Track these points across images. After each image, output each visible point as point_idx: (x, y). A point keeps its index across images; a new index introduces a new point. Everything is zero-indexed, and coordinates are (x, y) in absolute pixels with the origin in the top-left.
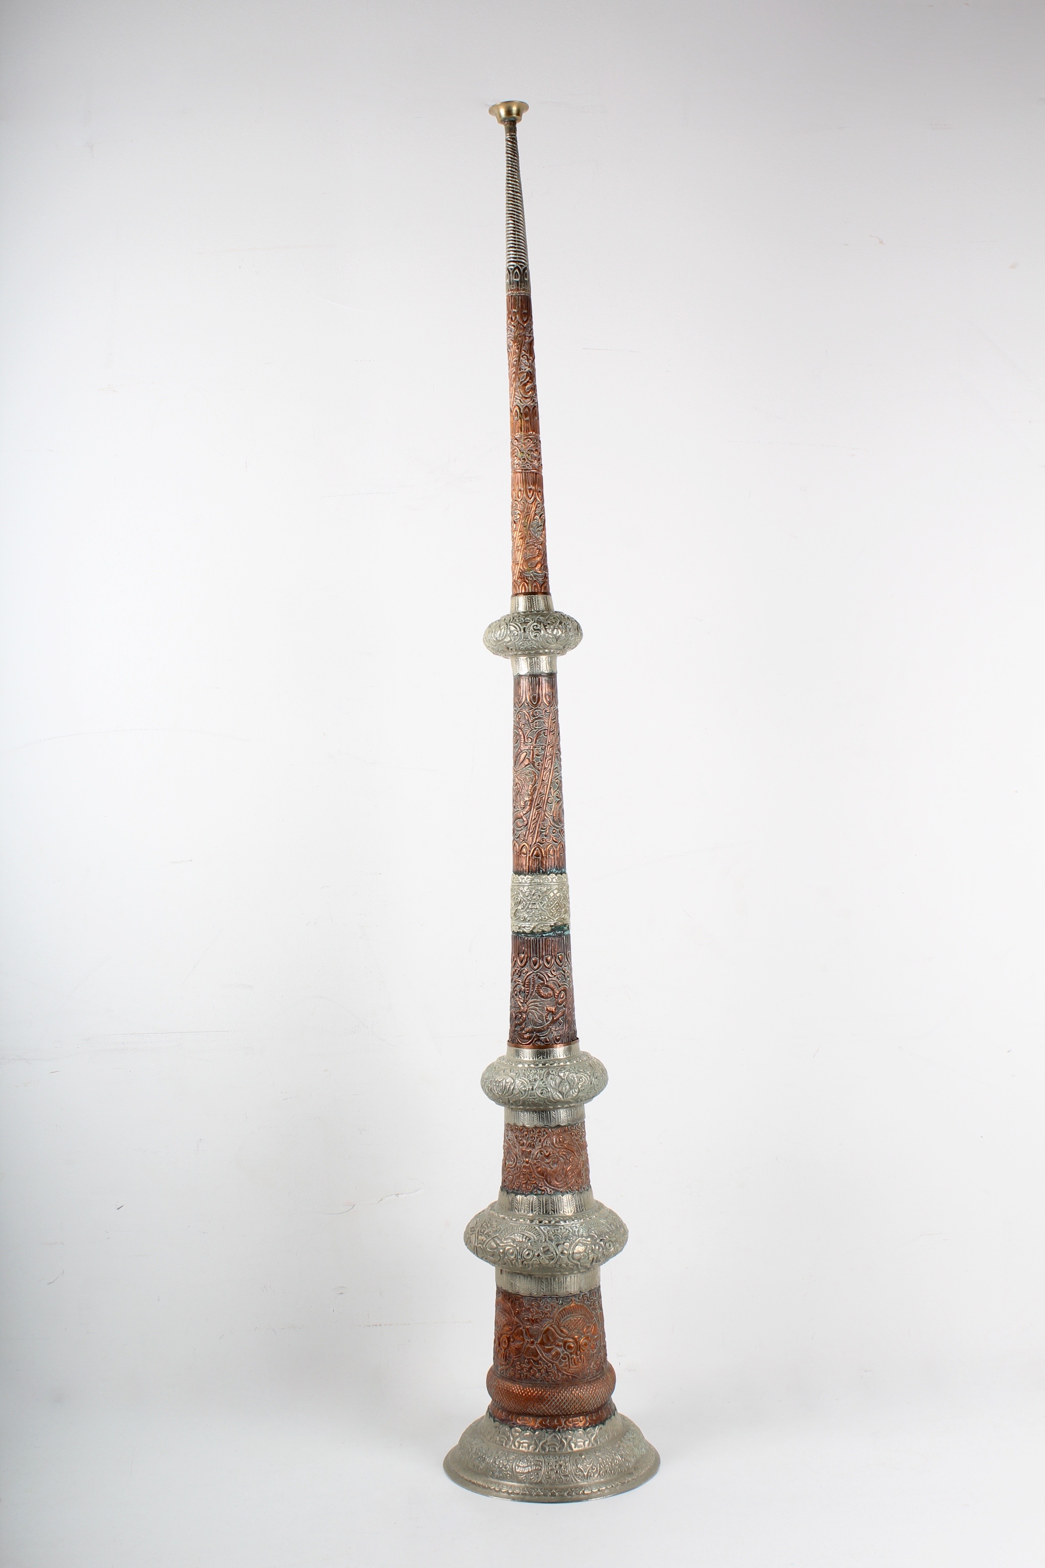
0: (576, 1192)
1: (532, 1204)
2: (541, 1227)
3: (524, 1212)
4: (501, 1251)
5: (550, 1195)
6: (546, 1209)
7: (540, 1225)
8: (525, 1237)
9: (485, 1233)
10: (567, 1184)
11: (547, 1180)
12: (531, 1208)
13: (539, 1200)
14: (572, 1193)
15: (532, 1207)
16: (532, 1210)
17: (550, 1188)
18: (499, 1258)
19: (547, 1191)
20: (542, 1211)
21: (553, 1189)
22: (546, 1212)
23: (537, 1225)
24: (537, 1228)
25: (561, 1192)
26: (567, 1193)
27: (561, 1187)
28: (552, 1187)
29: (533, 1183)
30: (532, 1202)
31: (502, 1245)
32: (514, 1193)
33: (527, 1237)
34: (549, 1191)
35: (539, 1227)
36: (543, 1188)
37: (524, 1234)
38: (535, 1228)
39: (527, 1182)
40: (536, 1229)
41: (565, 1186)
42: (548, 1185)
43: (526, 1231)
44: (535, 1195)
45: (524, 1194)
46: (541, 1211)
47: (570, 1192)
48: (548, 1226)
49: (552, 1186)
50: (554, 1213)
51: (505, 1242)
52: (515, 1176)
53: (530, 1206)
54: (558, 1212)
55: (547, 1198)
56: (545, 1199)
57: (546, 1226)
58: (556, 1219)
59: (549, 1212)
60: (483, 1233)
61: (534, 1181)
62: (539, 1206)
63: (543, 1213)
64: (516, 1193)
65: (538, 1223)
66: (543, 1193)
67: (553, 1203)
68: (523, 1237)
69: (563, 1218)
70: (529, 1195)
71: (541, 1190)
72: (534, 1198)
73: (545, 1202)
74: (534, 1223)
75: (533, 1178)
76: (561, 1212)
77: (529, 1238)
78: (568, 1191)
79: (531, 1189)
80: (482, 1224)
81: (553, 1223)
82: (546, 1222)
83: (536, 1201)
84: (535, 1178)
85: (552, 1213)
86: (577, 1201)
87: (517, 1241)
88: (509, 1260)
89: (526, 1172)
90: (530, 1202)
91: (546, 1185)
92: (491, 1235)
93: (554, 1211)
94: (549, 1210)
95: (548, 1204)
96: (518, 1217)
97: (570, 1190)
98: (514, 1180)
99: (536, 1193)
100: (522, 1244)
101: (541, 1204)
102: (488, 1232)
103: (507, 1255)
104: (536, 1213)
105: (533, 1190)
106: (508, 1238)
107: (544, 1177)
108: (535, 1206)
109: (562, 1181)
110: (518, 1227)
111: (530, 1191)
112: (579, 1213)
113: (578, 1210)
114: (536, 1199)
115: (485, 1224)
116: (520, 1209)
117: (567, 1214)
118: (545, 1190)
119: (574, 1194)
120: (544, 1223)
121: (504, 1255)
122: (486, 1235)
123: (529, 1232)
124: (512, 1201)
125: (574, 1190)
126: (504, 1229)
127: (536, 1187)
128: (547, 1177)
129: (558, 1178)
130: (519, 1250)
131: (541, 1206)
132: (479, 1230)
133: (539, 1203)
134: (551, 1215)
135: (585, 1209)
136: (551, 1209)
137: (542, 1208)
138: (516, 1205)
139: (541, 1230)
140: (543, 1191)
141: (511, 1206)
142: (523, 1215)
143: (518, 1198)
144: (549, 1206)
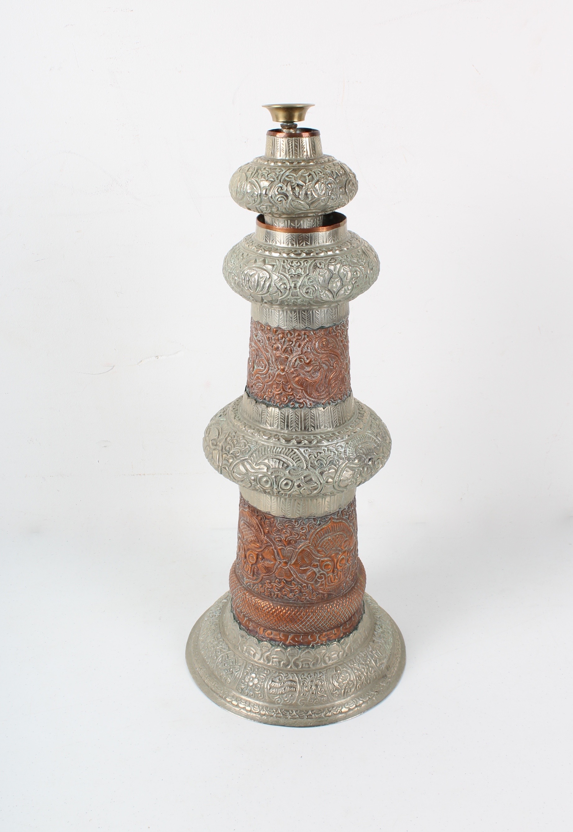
0: (339, 401)
1: (288, 419)
2: (300, 449)
3: (278, 427)
4: (253, 478)
5: (309, 408)
6: (305, 424)
7: (299, 447)
8: (282, 463)
9: (231, 452)
10: (329, 394)
11: (306, 392)
12: (286, 424)
13: (296, 414)
14: (334, 404)
15: (288, 422)
16: (288, 426)
17: (310, 400)
18: (250, 485)
19: (306, 404)
20: (300, 428)
21: (313, 402)
22: (305, 428)
23: (295, 446)
24: (296, 450)
25: (323, 404)
26: (329, 404)
27: (323, 399)
28: (313, 399)
29: (289, 395)
30: (288, 416)
31: (253, 471)
32: (265, 404)
33: (284, 463)
34: (309, 404)
35: (298, 449)
36: (301, 401)
37: (281, 458)
38: (292, 450)
39: (281, 393)
40: (295, 453)
41: (327, 397)
42: (307, 397)
43: (282, 455)
44: (292, 408)
45: (278, 407)
46: (298, 428)
47: (332, 402)
48: (309, 447)
49: (312, 398)
50: (315, 429)
51: (258, 467)
52: (266, 384)
53: (284, 421)
54: (318, 427)
55: (306, 412)
56: (304, 413)
57: (307, 447)
58: (318, 438)
59: (308, 429)
60: (229, 453)
61: (290, 392)
62: (295, 422)
63: (301, 429)
64: (268, 404)
65: (296, 444)
66: (301, 406)
67: (311, 418)
68: (279, 463)
69: (324, 435)
70: (283, 407)
71: (298, 403)
72: (289, 412)
73: (303, 416)
74: (291, 444)
75: (289, 389)
76: (322, 427)
77: (287, 464)
78: (330, 402)
79: (286, 402)
80: (226, 439)
81: (314, 443)
82: (306, 442)
83: (292, 415)
84: (292, 389)
85: (311, 430)
86: (339, 411)
87: (271, 467)
88: (262, 488)
89: (280, 381)
90: (285, 416)
91: (306, 397)
92: (238, 456)
93: (314, 427)
94: (309, 426)
95: (307, 419)
96: (271, 434)
97: (332, 400)
98: (263, 389)
99: (293, 406)
100: (279, 472)
101: (298, 419)
102: (234, 451)
103: (260, 484)
104: (292, 429)
105: (288, 402)
106: (260, 463)
107: (303, 388)
108: (291, 421)
109: (323, 391)
110: (272, 449)
111: (285, 403)
112: (341, 426)
113: (341, 423)
114: (292, 413)
115: (230, 440)
116: (273, 423)
117: (329, 429)
118: (304, 402)
119: (336, 405)
120: (304, 443)
121: (257, 482)
122: (233, 456)
123: (286, 457)
124: (262, 412)
125: (337, 400)
126: (255, 451)
127: (292, 399)
128: (307, 388)
129: (319, 388)
130: (275, 479)
131: (298, 422)
132: (222, 447)
133: (296, 418)
134: (310, 432)
135: (347, 420)
136: (311, 424)
137: (300, 424)
138: (267, 418)
139: (301, 453)
140: (301, 403)
141: (262, 418)
142: (276, 432)
143: (270, 410)
144: (308, 421)
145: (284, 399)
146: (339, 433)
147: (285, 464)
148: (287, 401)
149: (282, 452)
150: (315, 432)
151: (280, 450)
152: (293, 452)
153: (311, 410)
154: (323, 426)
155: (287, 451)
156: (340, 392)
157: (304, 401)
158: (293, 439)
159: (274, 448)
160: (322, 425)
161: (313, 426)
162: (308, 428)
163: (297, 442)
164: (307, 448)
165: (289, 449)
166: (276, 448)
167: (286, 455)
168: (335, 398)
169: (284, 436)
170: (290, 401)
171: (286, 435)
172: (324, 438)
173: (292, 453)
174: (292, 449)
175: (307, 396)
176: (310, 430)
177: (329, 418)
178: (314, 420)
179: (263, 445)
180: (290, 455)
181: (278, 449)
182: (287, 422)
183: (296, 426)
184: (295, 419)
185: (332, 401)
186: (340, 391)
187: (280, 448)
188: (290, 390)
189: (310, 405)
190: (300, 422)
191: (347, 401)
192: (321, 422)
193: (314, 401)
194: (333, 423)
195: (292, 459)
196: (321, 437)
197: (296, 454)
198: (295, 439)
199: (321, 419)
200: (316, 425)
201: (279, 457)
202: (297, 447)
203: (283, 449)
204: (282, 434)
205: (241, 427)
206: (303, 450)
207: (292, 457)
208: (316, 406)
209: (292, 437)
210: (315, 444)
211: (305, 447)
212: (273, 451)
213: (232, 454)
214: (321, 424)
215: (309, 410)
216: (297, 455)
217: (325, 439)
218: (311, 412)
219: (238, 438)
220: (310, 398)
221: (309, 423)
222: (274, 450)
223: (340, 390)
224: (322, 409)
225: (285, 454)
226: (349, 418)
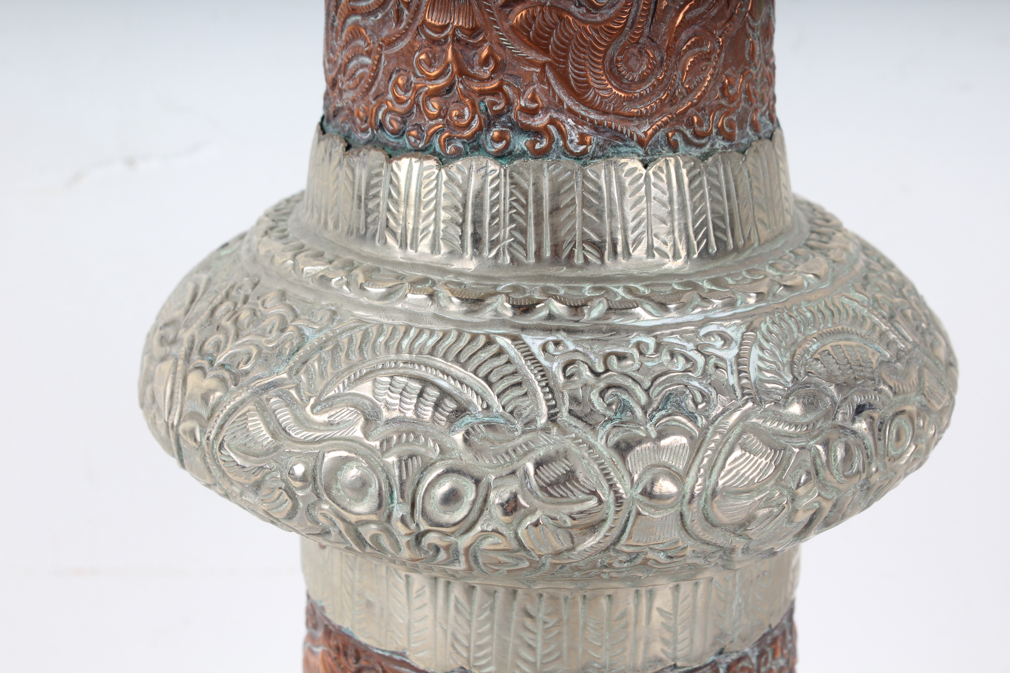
0: (720, 143)
1: (478, 205)
2: (528, 339)
3: (434, 248)
4: (299, 470)
5: (578, 157)
6: (554, 231)
7: (524, 328)
8: (433, 393)
10: (673, 100)
11: (563, 78)
12: (469, 230)
13: (514, 184)
14: (695, 152)
15: (477, 222)
16: (477, 240)
17: (580, 120)
18: (289, 505)
19: (563, 135)
20: (532, 248)
21: (597, 127)
22: (556, 249)
23: (504, 323)
24: (504, 342)
25: (641, 143)
26: (674, 147)
27: (640, 117)
28: (593, 116)
29: (483, 93)
30: (479, 195)
31: (302, 435)
32: (384, 146)
33: (444, 394)
34: (575, 137)
35: (514, 339)
36: (540, 121)
37: (429, 374)
38: (490, 342)
39: (450, 88)
40: (501, 352)
41: (659, 111)
42: (568, 102)
43: (439, 362)
44: (499, 156)
45: (434, 153)
46: (525, 247)
47: (688, 142)
48: (570, 331)
49: (590, 105)
50: (602, 258)
51: (323, 418)
52: (384, 52)
53: (464, 215)
54: (619, 249)
55: (559, 175)
56: (551, 180)
57: (558, 330)
58: (616, 294)
59: (571, 255)
60: (211, 363)
61: (490, 79)
62: (512, 220)
63: (538, 254)
64: (394, 149)
65: (509, 313)
66: (538, 146)
67: (586, 204)
68: (420, 395)
69: (647, 286)
70: (458, 155)
71: (526, 130)
72: (486, 175)
73: (546, 194)
74: (487, 314)
75: (485, 62)
76: (639, 252)
77: (457, 402)
78: (678, 138)
79: (468, 126)
80: (213, 311)
81: (595, 313)
82: (558, 308)
83: (497, 189)
84: (497, 63)
85: (585, 258)
86: (719, 190)
87: (386, 414)
88: (343, 520)
89: (444, 27)
90: (465, 195)
91: (561, 101)
92: (247, 373)
93: (599, 247)
94: (573, 241)
95: (567, 206)
96: (400, 277)
97: (688, 133)
98: (375, 78)
99: (500, 146)
100: (417, 437)
101: (525, 207)
102: (234, 355)
103: (329, 495)
104: (496, 256)
105: (480, 128)
106: (334, 397)
107: (545, 59)
108: (493, 218)
109: (643, 79)
110: (398, 337)
111: (467, 133)
112: (729, 261)
113: (725, 243)
114: (498, 177)
115: (229, 311)
116: (415, 230)
117: (671, 265)
118: (552, 128)
119: (706, 156)
120: (545, 313)
121: (315, 489)
122: (227, 375)
123: (456, 370)
124: (368, 184)
125: (708, 134)
126: (321, 347)
127: (499, 114)
128: (566, 57)
129: (626, 63)
130: (397, 472)
131: (526, 218)
132: (193, 342)
133: (517, 201)
134: (581, 267)
135: (754, 238)
136: (583, 233)
137: (531, 230)
138: (389, 210)
139: (529, 355)
140: (537, 133)
141: (367, 215)
142: (428, 267)
143: (402, 175)
144: (571, 217)
145: (461, 116)
146: (713, 282)
147: (447, 402)
148: (475, 125)
149: (441, 349)
150: (603, 272)
151: (431, 342)
152: (494, 349)
153: (585, 164)
154: (643, 246)
155: (462, 344)
156: (724, 102)
157: (552, 121)
158: (496, 294)
159: (406, 333)
160: (637, 242)
161: (593, 244)
162: (572, 252)
163: (513, 306)
164: (561, 336)
165: (474, 337)
166: (413, 333)
167: (457, 359)
168: (700, 124)
169: (460, 284)
170: (487, 125)
171: (467, 281)
172: (641, 297)
173: (484, 355)
174: (488, 336)
175: (565, 99)
176: (578, 260)
177: (671, 213)
178: (599, 215)
179: (361, 321)
180: (475, 362)
181: (425, 336)
182: (474, 222)
183: (517, 241)
184: (512, 207)
185: (684, 136)
186: (723, 96)
187: (432, 333)
188: (486, 71)
189: (582, 141)
190: (532, 221)
191: (756, 151)
192: (631, 225)
193: (601, 123)
194: (688, 237)
195: (486, 378)
196: (629, 290)
197: (503, 359)
198: (507, 295)
199: (630, 214)
200: (608, 239)
201: (422, 372)
202: (514, 326)
203: (445, 334)
204: (450, 278)
205: (278, 260)
206: (541, 342)
207: (483, 371)
208: (610, 150)
209: (496, 287)
210: (598, 319)
211: (549, 330)
212: (399, 344)
213: (223, 365)
214: (632, 237)
215: (577, 165)
216: (509, 362)
217: (648, 298)
218: (585, 177)
219: (259, 302)
220: (581, 110)
221: (573, 229)
222: (405, 343)
223: (723, 89)
224: (640, 166)
225: (451, 356)
226: (765, 233)
